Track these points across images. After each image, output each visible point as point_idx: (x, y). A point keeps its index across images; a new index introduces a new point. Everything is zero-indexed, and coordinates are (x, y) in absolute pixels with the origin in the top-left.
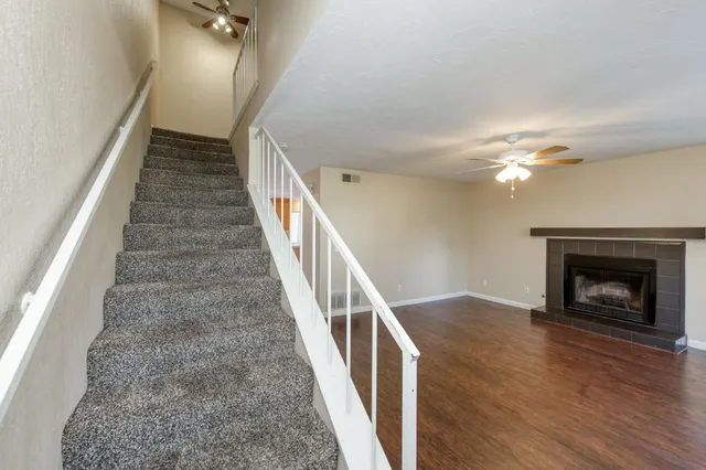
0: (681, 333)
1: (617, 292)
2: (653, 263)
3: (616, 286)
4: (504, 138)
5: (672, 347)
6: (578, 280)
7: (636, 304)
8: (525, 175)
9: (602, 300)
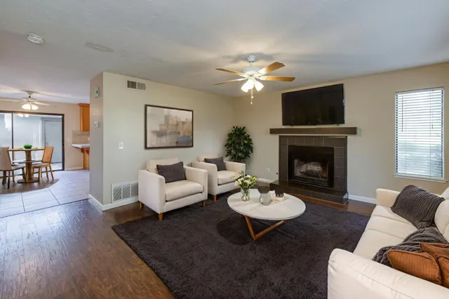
0: (345, 192)
1: (315, 168)
2: (332, 149)
3: (315, 165)
4: (245, 58)
5: (341, 201)
6: (296, 161)
7: (325, 175)
8: (260, 87)
9: (308, 173)
